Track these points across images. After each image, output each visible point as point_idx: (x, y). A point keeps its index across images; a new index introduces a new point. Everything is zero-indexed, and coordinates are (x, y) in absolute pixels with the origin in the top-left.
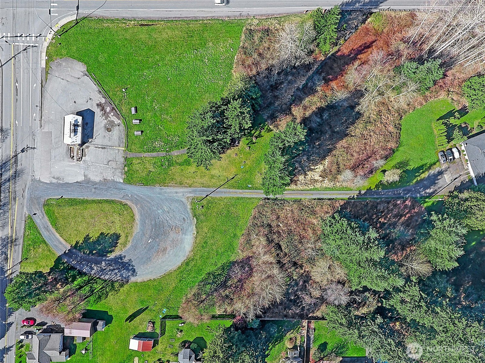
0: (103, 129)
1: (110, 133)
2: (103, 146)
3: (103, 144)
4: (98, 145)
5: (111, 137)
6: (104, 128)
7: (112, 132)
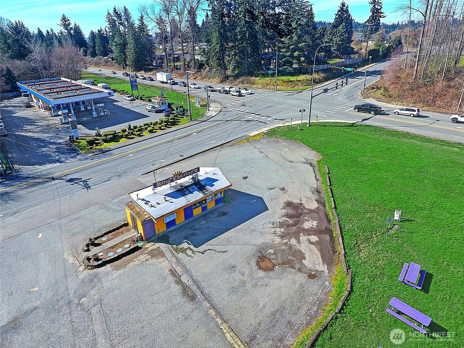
0: (250, 250)
1: (261, 273)
2: (194, 288)
3: (203, 284)
4: (187, 271)
5: (249, 286)
6: (255, 248)
7: (267, 277)
